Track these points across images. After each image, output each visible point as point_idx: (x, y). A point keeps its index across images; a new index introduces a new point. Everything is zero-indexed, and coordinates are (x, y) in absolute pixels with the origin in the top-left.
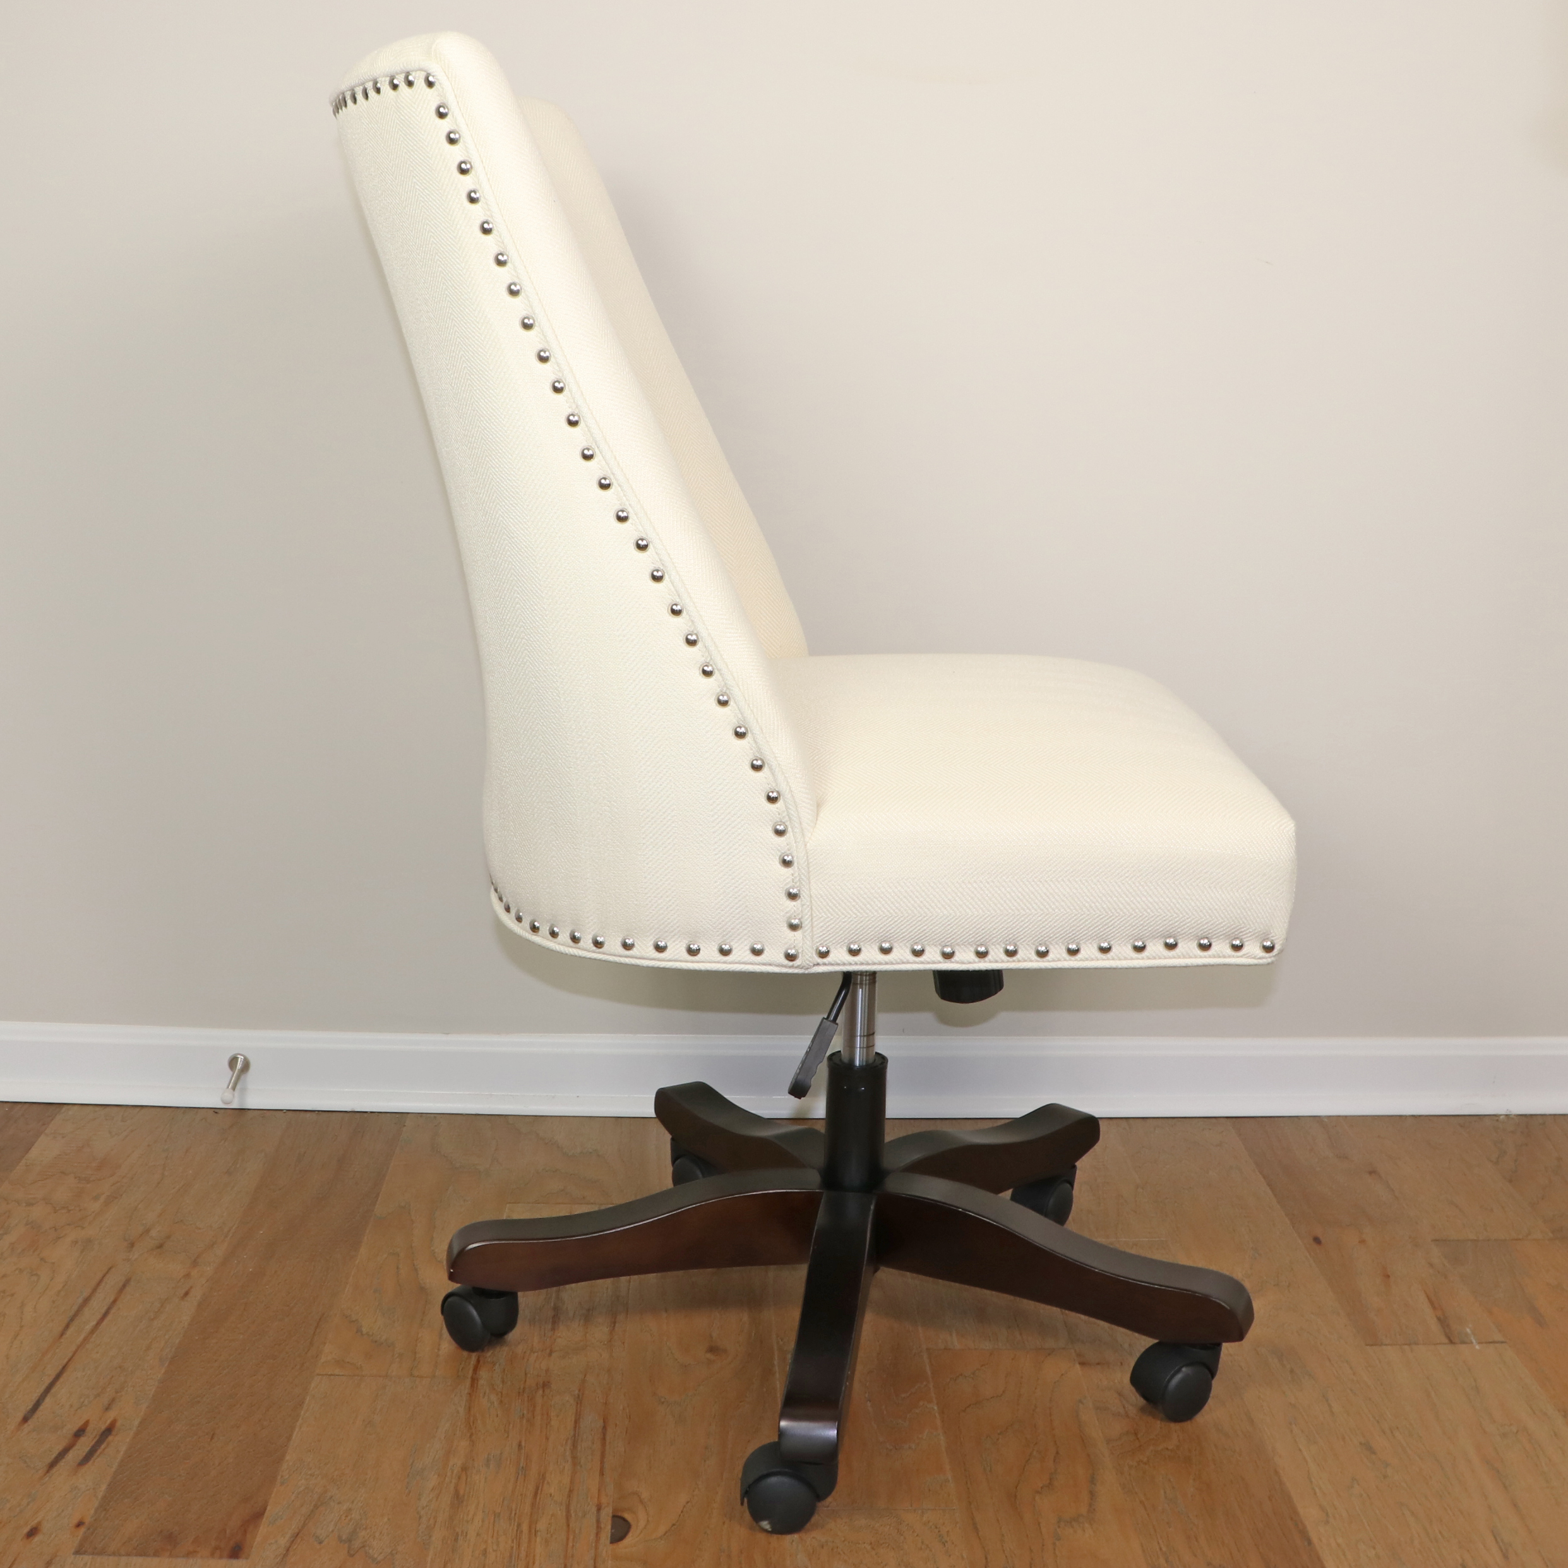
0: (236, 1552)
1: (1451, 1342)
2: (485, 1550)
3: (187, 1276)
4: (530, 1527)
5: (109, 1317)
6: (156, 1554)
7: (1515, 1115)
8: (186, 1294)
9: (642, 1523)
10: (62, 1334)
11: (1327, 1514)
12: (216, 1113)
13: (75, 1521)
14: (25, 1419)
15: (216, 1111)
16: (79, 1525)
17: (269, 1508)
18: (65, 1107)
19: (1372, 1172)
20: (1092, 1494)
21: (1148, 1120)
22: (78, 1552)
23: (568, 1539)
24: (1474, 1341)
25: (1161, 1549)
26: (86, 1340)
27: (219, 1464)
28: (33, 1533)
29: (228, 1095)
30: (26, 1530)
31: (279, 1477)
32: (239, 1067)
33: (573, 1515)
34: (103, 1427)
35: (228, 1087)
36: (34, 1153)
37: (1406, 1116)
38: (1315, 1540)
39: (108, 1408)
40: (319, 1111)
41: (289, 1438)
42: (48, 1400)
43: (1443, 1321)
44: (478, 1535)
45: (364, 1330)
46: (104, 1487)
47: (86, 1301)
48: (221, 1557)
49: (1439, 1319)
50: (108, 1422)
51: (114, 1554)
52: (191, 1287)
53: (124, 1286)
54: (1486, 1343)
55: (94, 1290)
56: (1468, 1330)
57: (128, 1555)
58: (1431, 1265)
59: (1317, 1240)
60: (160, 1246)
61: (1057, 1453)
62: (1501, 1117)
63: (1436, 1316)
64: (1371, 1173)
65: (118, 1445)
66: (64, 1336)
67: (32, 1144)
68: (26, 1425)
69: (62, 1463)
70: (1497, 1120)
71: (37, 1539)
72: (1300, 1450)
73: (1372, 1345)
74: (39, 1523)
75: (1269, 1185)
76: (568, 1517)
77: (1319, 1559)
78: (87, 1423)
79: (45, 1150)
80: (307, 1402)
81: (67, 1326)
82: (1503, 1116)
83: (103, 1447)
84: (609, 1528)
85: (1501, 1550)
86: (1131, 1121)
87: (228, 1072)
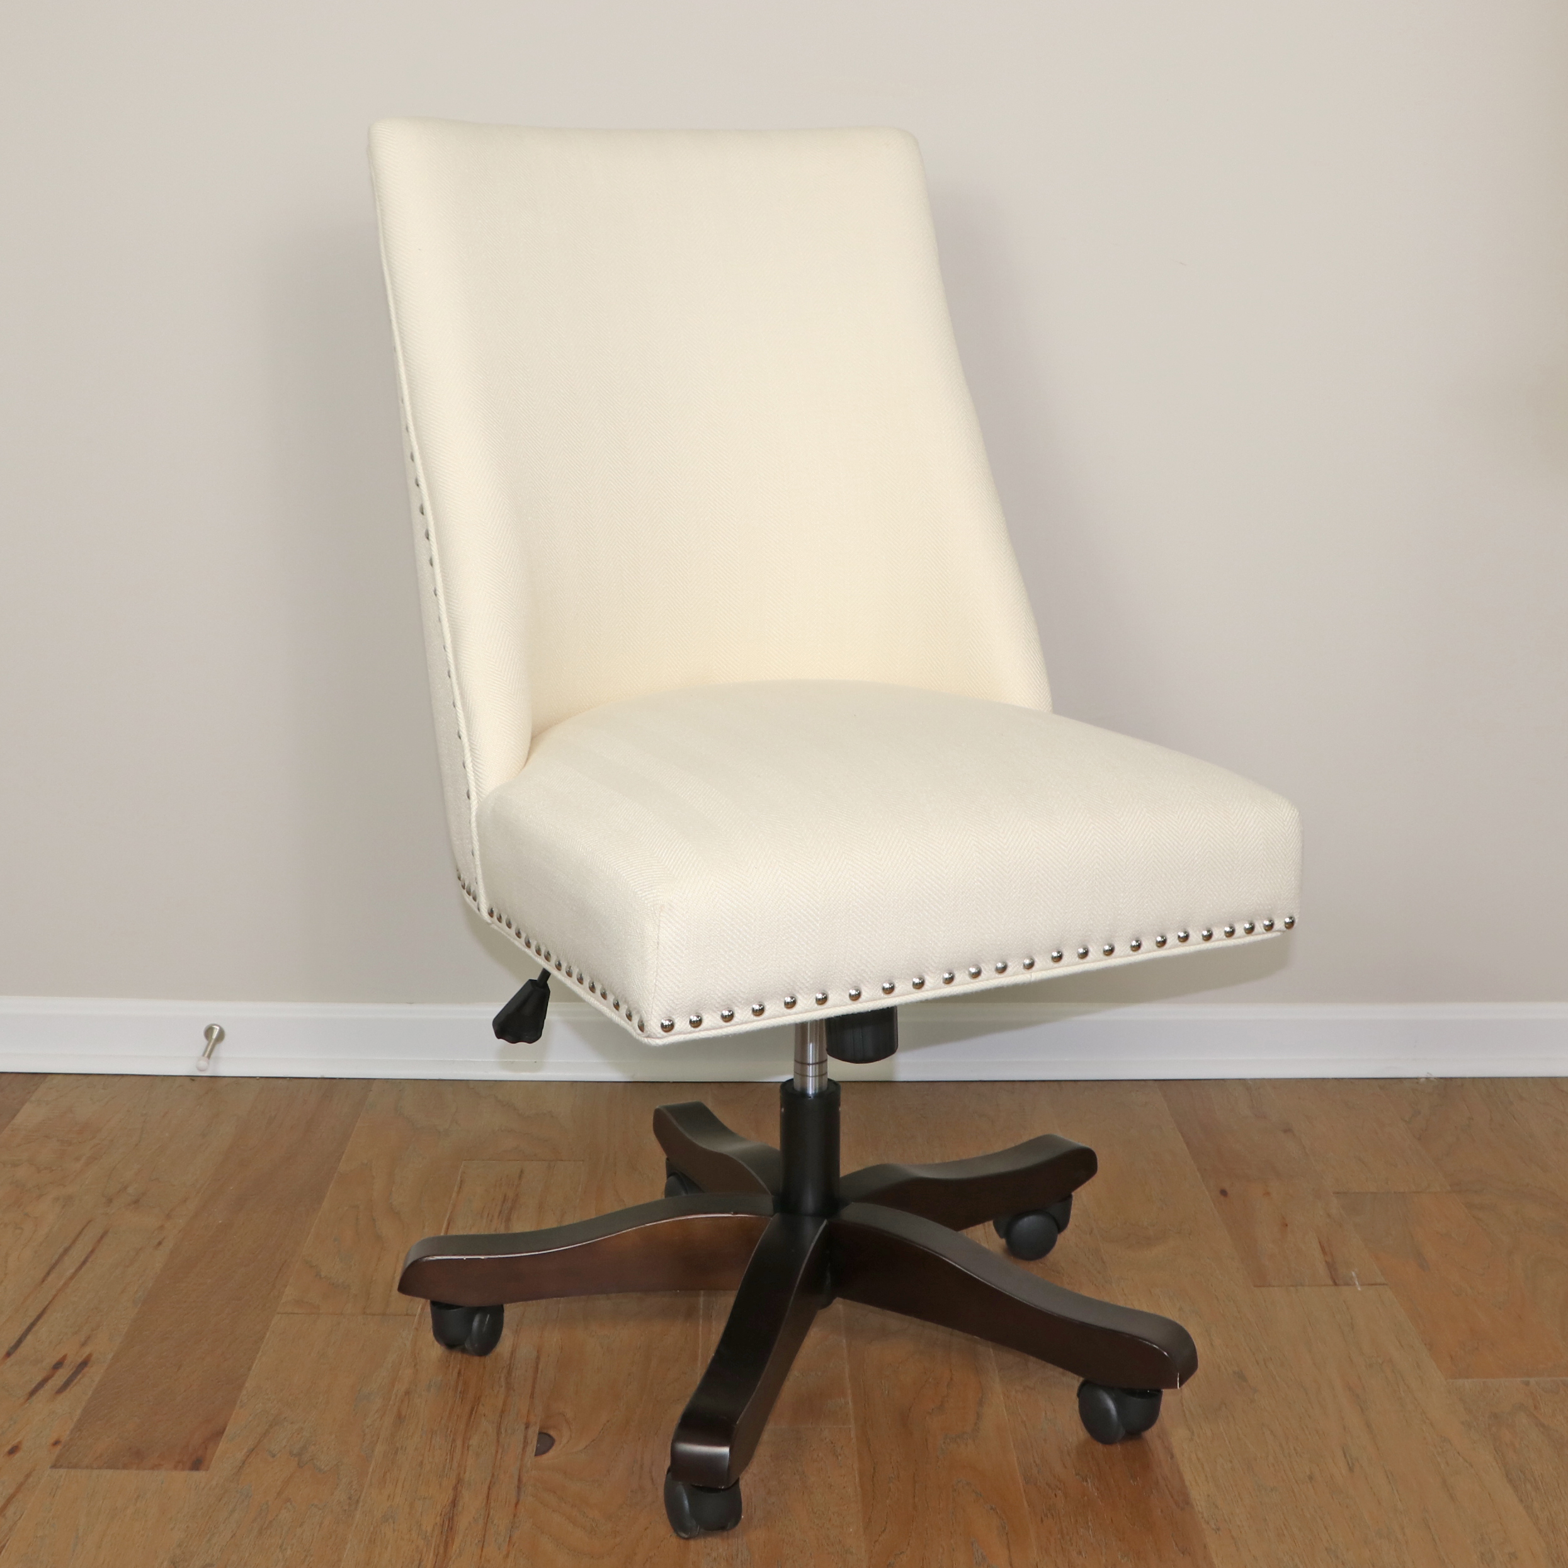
0: (197, 1464)
1: (1336, 1284)
2: (422, 1462)
3: (162, 1227)
4: (464, 1443)
5: (88, 1264)
6: (125, 1467)
7: (1435, 1078)
8: (160, 1243)
9: (564, 1441)
10: (43, 1281)
11: (1193, 1433)
12: (193, 1080)
13: (52, 1441)
14: (8, 1354)
15: (193, 1078)
16: (56, 1443)
17: (227, 1428)
18: (50, 1076)
19: (1288, 1130)
20: (978, 1413)
21: (1079, 1083)
22: (54, 1466)
23: (497, 1452)
24: (1357, 1283)
26: (66, 1284)
27: (185, 1391)
28: (13, 1451)
29: (203, 1063)
30: (8, 1447)
31: (238, 1402)
32: (214, 1037)
33: (503, 1432)
34: (80, 1360)
35: (204, 1055)
36: (19, 1119)
37: (1328, 1079)
39: (84, 1344)
40: (290, 1078)
41: (249, 1369)
42: (29, 1337)
43: (1331, 1267)
44: (416, 1449)
45: (323, 1274)
46: (79, 1412)
47: (67, 1250)
48: (183, 1469)
50: (85, 1356)
51: (87, 1467)
52: (164, 1238)
53: (102, 1237)
54: (1369, 1285)
55: (74, 1242)
56: (1353, 1274)
57: (99, 1468)
58: (1329, 1216)
59: (1224, 1193)
60: (136, 1202)
61: (951, 1379)
62: (1422, 1080)
63: (1326, 1262)
64: (1285, 1131)
65: (94, 1376)
66: (46, 1282)
68: (8, 1359)
69: (41, 1392)
70: (1417, 1083)
71: (17, 1456)
73: (1260, 1286)
74: (20, 1442)
75: (1188, 1144)
76: (499, 1433)
77: (1179, 1471)
78: (65, 1357)
79: (31, 1115)
80: (267, 1336)
81: (48, 1274)
82: (1424, 1079)
83: (79, 1377)
84: (535, 1442)
85: (1348, 1464)
86: (1062, 1083)
87: (204, 1041)
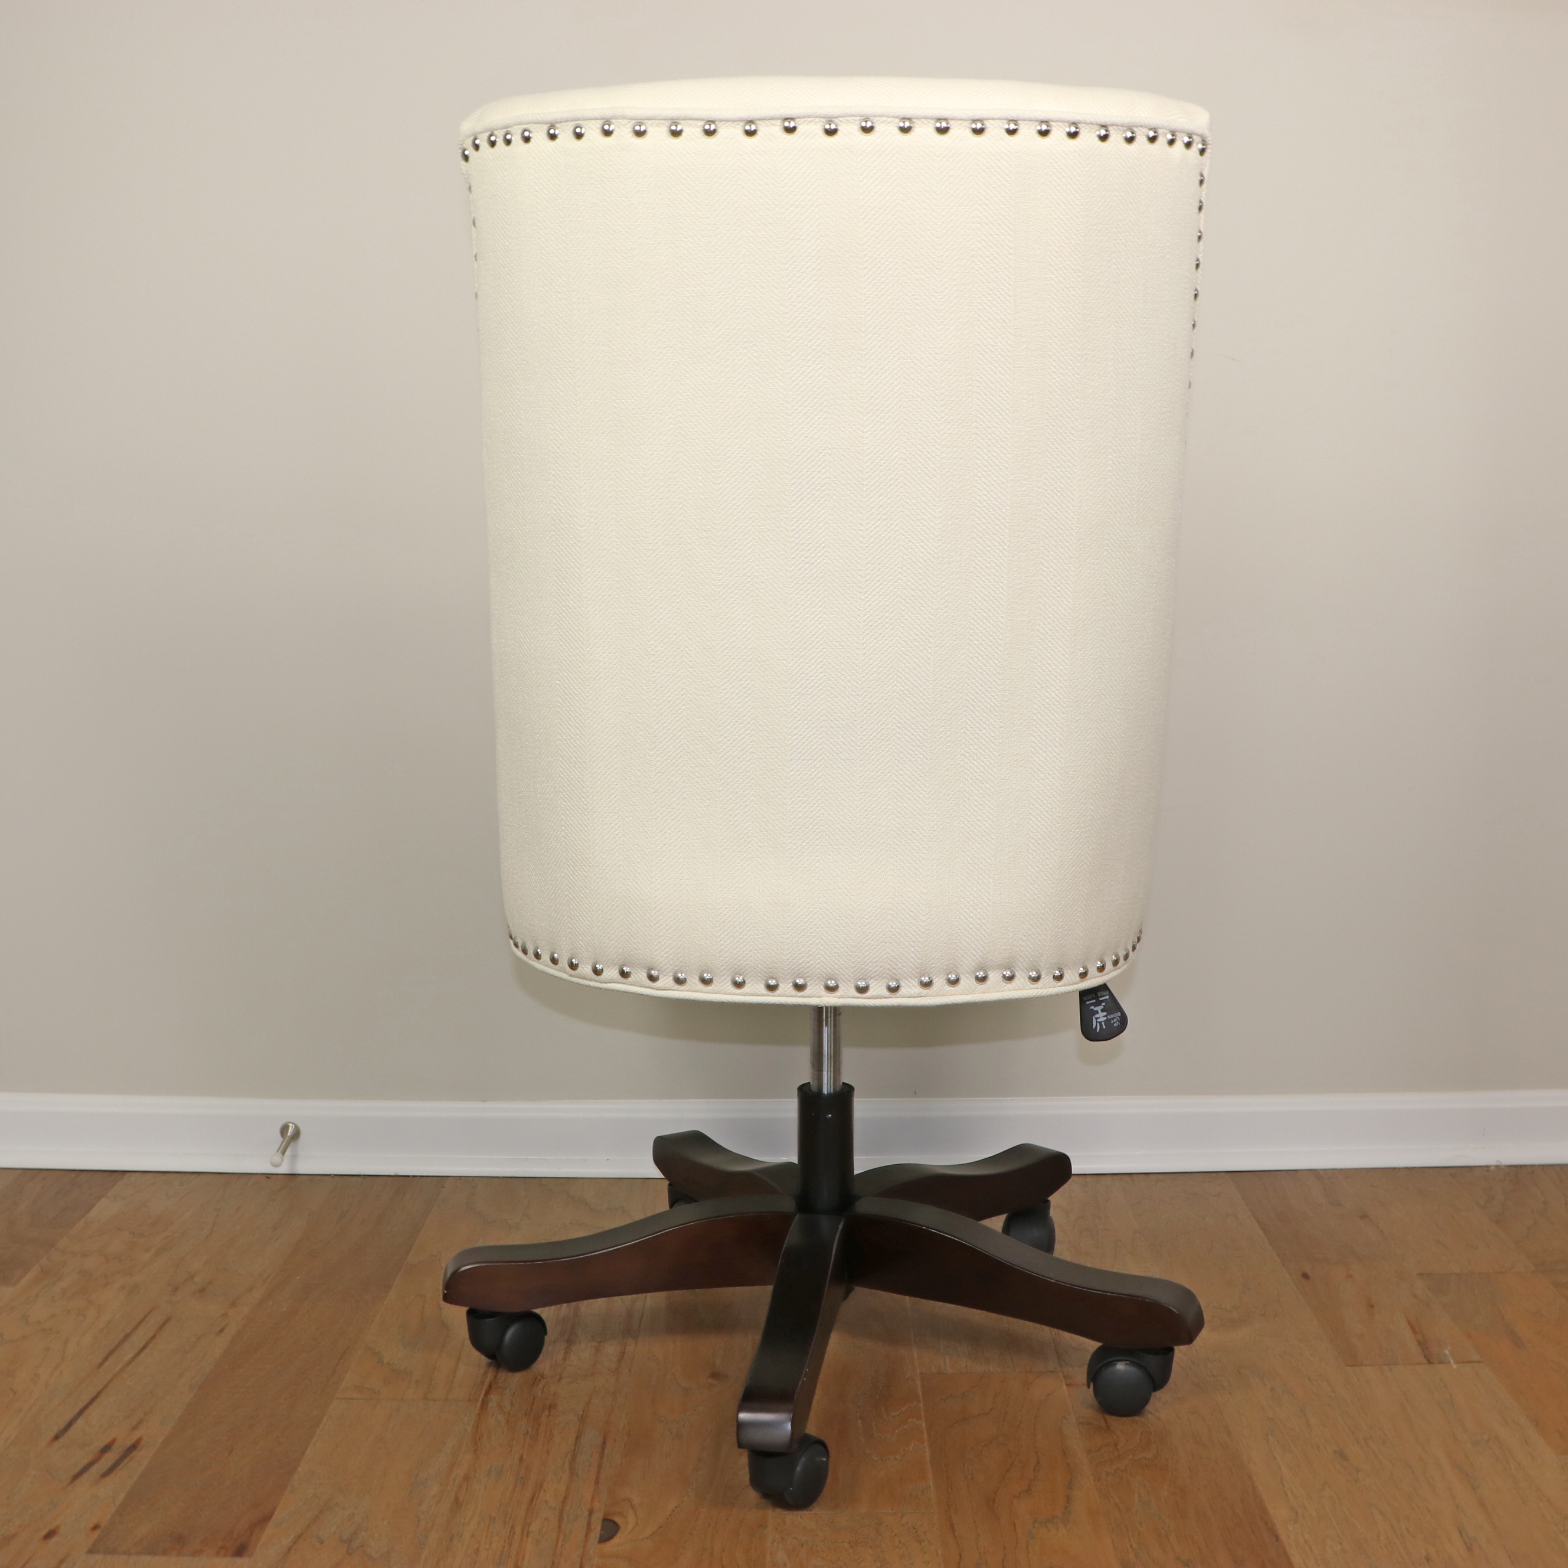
0: (240, 1551)
2: (478, 1549)
3: (225, 1315)
4: (523, 1529)
5: (148, 1350)
6: (165, 1552)
8: (222, 1330)
9: (630, 1526)
10: (101, 1365)
12: (268, 1178)
13: (91, 1525)
14: (57, 1437)
15: (268, 1176)
16: (96, 1527)
17: (275, 1514)
19: (1363, 1217)
20: (1068, 1499)
22: (91, 1551)
23: (558, 1540)
24: (1452, 1361)
26: (122, 1370)
27: (234, 1476)
28: (50, 1535)
29: (277, 1162)
30: (44, 1532)
31: (290, 1486)
32: (290, 1136)
33: (565, 1518)
34: (129, 1444)
35: (278, 1151)
39: (135, 1428)
40: (364, 1175)
41: (303, 1454)
42: (80, 1422)
44: (473, 1536)
45: (385, 1361)
46: (122, 1496)
47: (127, 1337)
48: (225, 1556)
50: (134, 1440)
51: (125, 1553)
52: (227, 1325)
53: (164, 1324)
55: (136, 1328)
57: (138, 1553)
58: (1415, 1296)
59: (1305, 1276)
60: (202, 1290)
61: (1038, 1463)
63: (1417, 1341)
65: (141, 1460)
66: (103, 1366)
67: (92, 1206)
68: (56, 1443)
69: (86, 1475)
71: (54, 1540)
72: (1275, 1458)
73: (1352, 1366)
74: (58, 1527)
76: (560, 1520)
78: (114, 1441)
80: (323, 1421)
81: (106, 1358)
83: (126, 1461)
84: (599, 1528)
87: (280, 1139)
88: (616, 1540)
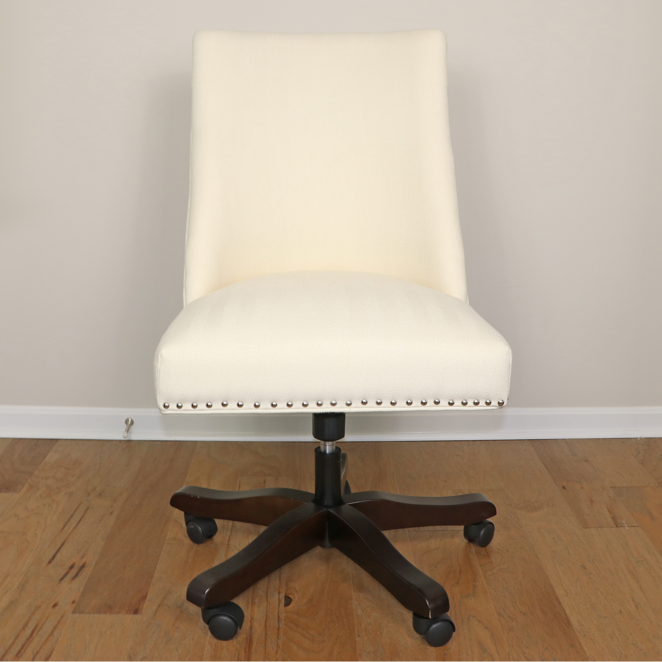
0: (136, 612)
1: (617, 526)
3: (112, 506)
4: (252, 601)
5: (81, 522)
6: (104, 613)
7: (644, 438)
8: (112, 513)
9: (297, 599)
10: (62, 529)
11: (567, 592)
12: (120, 442)
14: (50, 562)
16: (73, 602)
17: (148, 595)
18: (58, 441)
20: (474, 586)
21: (496, 441)
22: (74, 612)
23: (267, 605)
24: (626, 526)
25: (501, 606)
26: (73, 531)
27: (128, 579)
28: (55, 605)
29: (125, 434)
30: (52, 604)
31: (152, 583)
32: (129, 424)
33: (269, 596)
34: (81, 565)
35: (125, 431)
36: (47, 459)
37: (600, 439)
38: (562, 602)
39: (82, 557)
40: (162, 441)
41: (155, 568)
42: (58, 555)
43: (614, 519)
46: (83, 587)
47: (72, 516)
48: (130, 614)
49: (612, 517)
50: (83, 563)
51: (88, 613)
52: (113, 511)
53: (86, 510)
54: (631, 527)
55: (74, 512)
56: (624, 522)
57: (93, 613)
58: (610, 497)
59: (564, 488)
60: (100, 495)
61: (461, 570)
62: (638, 439)
64: (586, 461)
65: (87, 572)
67: (47, 455)
68: (50, 564)
69: (65, 579)
70: (637, 440)
71: (57, 608)
72: (557, 568)
73: (586, 528)
74: (58, 602)
75: (545, 466)
76: (267, 597)
77: (564, 610)
78: (74, 564)
79: (52, 457)
80: (162, 554)
81: (64, 526)
82: (639, 439)
83: (81, 572)
84: (283, 600)
85: (635, 606)
86: (490, 441)
87: (126, 426)
88: (291, 606)
